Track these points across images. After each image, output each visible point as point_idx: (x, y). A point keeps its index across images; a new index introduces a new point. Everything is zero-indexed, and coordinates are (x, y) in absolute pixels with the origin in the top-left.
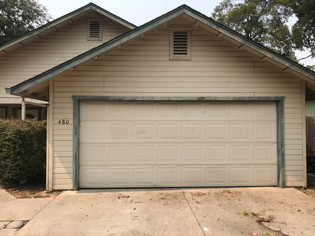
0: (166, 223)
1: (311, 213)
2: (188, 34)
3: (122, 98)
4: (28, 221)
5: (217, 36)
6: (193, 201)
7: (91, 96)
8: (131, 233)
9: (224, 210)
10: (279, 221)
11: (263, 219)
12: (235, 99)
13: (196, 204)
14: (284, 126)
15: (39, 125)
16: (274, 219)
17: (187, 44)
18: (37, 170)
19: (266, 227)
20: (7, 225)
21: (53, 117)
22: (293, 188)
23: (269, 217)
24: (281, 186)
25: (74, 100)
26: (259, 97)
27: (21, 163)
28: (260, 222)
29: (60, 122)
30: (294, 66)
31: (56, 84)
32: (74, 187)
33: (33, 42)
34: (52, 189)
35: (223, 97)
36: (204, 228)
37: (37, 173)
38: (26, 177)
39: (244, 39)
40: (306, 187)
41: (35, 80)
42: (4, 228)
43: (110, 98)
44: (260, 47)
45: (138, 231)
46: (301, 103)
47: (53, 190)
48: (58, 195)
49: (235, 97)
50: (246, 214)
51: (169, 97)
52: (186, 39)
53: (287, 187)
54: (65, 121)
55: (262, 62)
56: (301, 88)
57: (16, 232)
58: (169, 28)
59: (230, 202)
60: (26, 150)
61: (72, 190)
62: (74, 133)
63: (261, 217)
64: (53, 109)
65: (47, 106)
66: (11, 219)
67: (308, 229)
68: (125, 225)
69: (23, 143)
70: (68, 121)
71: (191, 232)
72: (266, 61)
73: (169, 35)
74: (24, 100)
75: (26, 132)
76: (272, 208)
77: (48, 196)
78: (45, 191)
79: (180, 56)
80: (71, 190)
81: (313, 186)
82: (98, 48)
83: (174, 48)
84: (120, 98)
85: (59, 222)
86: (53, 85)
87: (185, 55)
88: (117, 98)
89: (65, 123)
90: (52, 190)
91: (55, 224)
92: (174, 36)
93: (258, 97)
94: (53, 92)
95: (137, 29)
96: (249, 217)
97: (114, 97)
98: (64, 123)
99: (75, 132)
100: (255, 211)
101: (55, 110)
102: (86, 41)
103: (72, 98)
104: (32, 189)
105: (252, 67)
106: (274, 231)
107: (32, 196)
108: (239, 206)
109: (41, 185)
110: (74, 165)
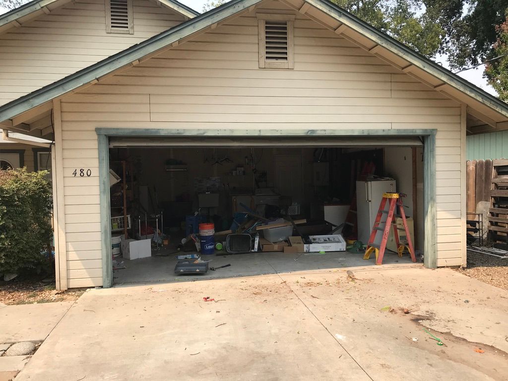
0: (274, 331)
1: (486, 305)
2: (289, 26)
3: (182, 132)
4: (42, 341)
5: (335, 30)
6: (305, 295)
7: (129, 129)
8: (224, 350)
9: (357, 307)
10: (443, 318)
11: (419, 316)
12: (363, 133)
13: (311, 299)
14: (435, 175)
15: (34, 180)
16: (435, 316)
17: (286, 42)
18: (35, 257)
19: (428, 328)
20: (5, 351)
21: (63, 164)
22: (447, 269)
23: (427, 313)
24: (430, 266)
25: (99, 135)
26: (400, 130)
27: (8, 245)
28: (417, 320)
29: (75, 174)
30: (454, 80)
31: (66, 107)
32: (104, 281)
33: (8, 33)
34: (66, 286)
35: (345, 130)
36: (337, 335)
37: (36, 261)
38: (16, 268)
39: (380, 35)
40: (466, 266)
41: (31, 100)
42: (2, 356)
43: (160, 131)
44: (405, 50)
45: (234, 345)
46: (460, 139)
47: (69, 289)
48: (79, 296)
49: (363, 130)
50: (392, 311)
51: (260, 131)
52: (286, 33)
53: (438, 267)
54: (85, 172)
55: (405, 74)
56: (460, 115)
57: (26, 361)
58: (257, 14)
59: (362, 294)
60: (15, 223)
61: (102, 287)
62: (101, 192)
63: (416, 313)
64: (63, 152)
65: (51, 146)
66: (10, 339)
67: (488, 328)
68: (210, 339)
69: (8, 211)
70: (89, 171)
71: (319, 343)
72: (410, 73)
73: (258, 26)
74: (7, 136)
75: (13, 191)
76: (427, 299)
77: (62, 300)
78: (55, 292)
79: (277, 61)
80: (99, 287)
81: (474, 264)
82: (142, 46)
83: (267, 48)
84: (179, 132)
85: (98, 340)
86: (61, 110)
87: (284, 61)
88: (173, 132)
89: (85, 175)
90: (66, 289)
91: (91, 343)
92: (267, 28)
93: (398, 130)
94: (62, 121)
95: (200, 17)
96: (397, 314)
97: (168, 129)
98: (82, 174)
99: (102, 190)
100: (403, 305)
101: (67, 153)
102: (104, 33)
103: (95, 133)
104: (28, 289)
105: (388, 82)
106: (441, 333)
107: (31, 299)
108: (378, 299)
109: (43, 281)
110: (104, 245)
